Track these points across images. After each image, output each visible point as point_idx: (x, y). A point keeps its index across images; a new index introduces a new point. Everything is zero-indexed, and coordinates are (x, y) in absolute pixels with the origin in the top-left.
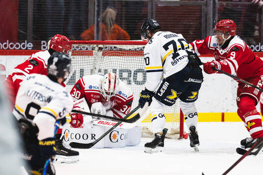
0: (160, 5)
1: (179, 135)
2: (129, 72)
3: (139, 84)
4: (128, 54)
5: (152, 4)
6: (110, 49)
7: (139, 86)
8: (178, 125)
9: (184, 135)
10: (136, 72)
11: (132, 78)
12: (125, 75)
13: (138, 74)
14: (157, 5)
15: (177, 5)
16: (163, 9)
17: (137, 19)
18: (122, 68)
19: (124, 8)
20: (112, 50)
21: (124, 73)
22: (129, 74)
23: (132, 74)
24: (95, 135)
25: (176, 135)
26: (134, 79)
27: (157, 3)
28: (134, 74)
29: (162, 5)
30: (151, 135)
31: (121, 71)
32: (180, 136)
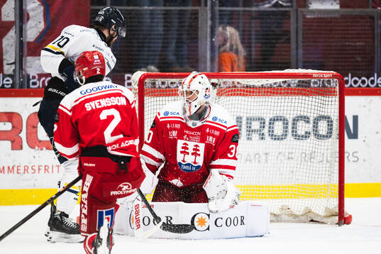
0: (309, 17)
1: (337, 218)
2: (262, 121)
3: (278, 139)
4: (259, 92)
5: (297, 15)
6: (231, 86)
7: (278, 141)
8: (336, 202)
9: (345, 219)
10: (273, 120)
11: (266, 131)
12: (256, 125)
13: (276, 123)
14: (304, 17)
15: (336, 16)
16: (312, 22)
17: (273, 39)
18: (251, 115)
19: (254, 21)
20: (235, 87)
21: (253, 123)
22: (261, 123)
23: (267, 123)
24: (171, 218)
25: (333, 218)
26: (269, 131)
27: (305, 13)
28: (270, 123)
29: (312, 17)
30: (295, 218)
31: (250, 120)
32: (340, 219)
